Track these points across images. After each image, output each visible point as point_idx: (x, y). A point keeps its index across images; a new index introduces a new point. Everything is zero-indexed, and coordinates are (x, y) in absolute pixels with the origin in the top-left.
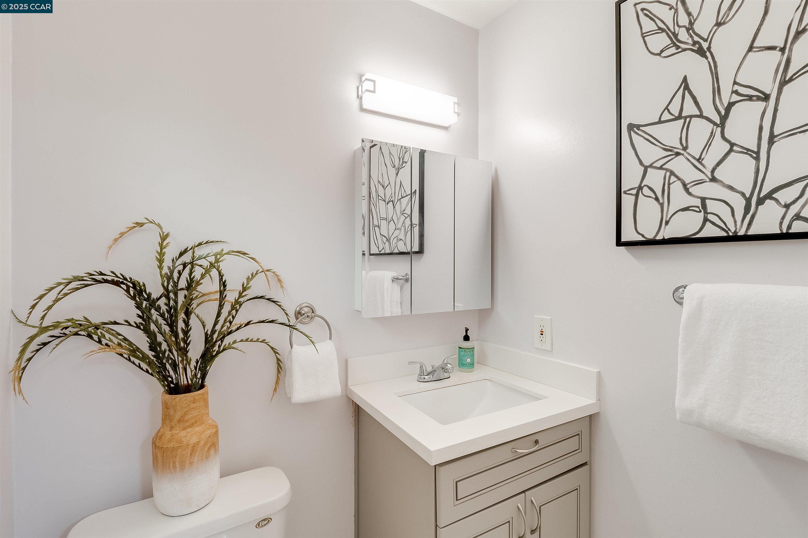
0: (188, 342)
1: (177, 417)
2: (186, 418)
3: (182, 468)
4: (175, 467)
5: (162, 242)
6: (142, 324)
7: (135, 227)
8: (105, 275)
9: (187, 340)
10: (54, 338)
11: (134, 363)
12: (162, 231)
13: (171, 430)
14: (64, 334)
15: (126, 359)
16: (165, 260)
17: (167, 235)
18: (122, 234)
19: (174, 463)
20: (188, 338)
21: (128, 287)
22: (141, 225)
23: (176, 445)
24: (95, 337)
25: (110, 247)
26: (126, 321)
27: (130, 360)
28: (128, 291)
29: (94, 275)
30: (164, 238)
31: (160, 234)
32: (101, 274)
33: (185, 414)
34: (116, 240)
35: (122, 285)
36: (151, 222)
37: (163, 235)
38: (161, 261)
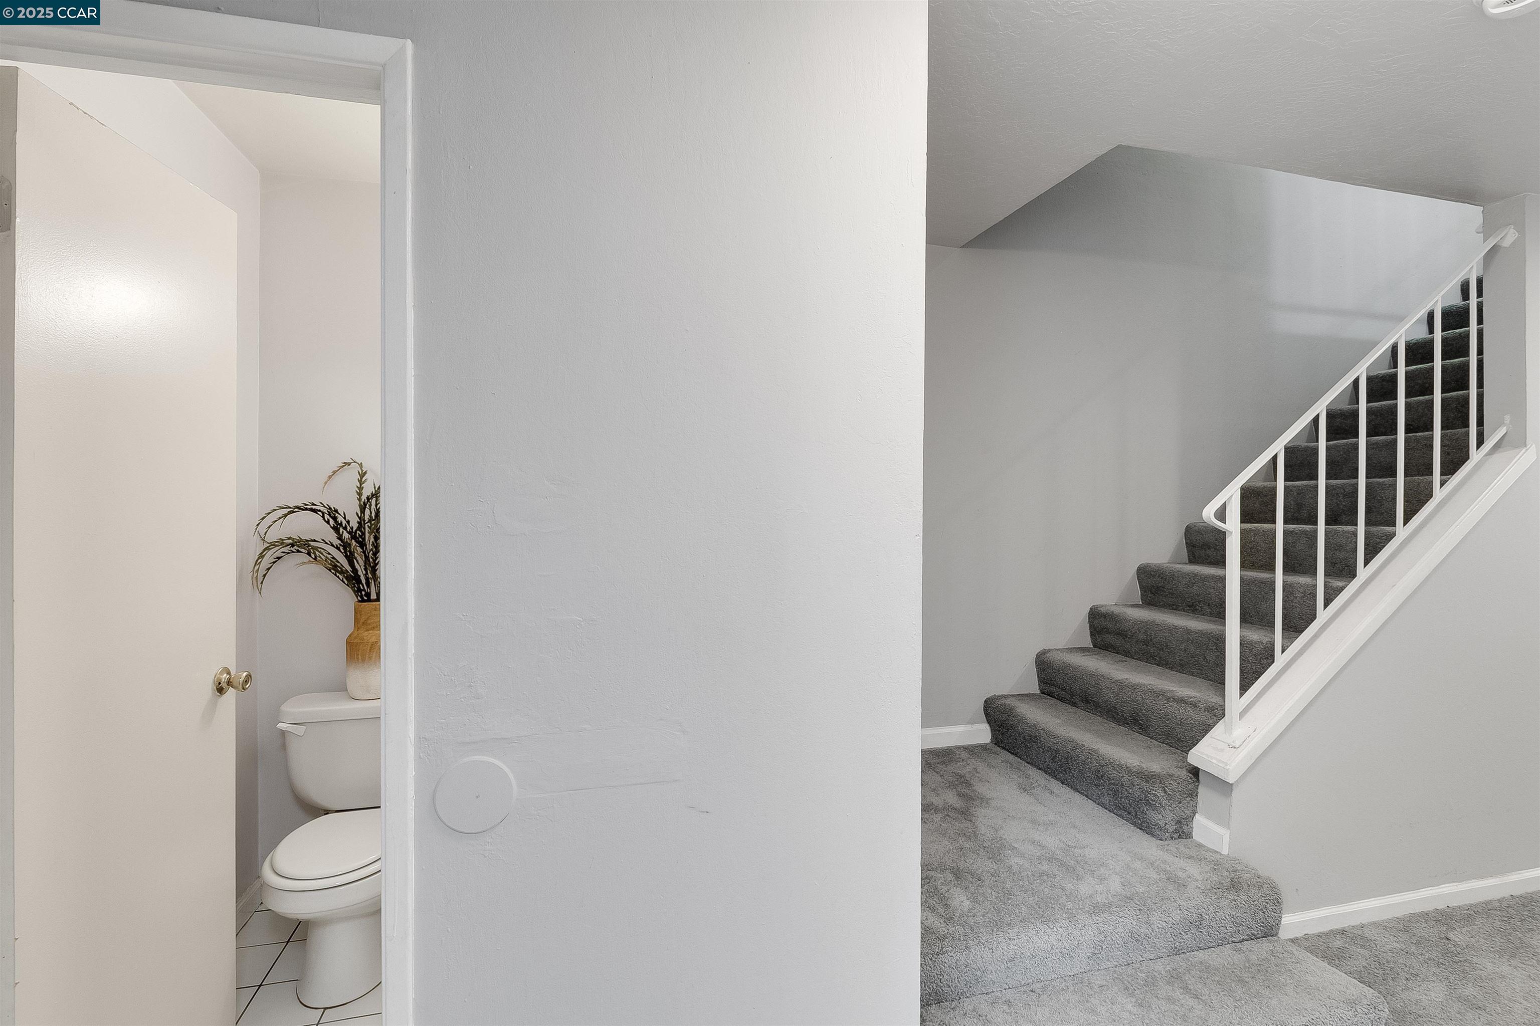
0: (376, 562)
1: (362, 621)
2: (369, 622)
3: (363, 660)
4: (358, 659)
5: (361, 479)
6: (341, 545)
7: (344, 466)
8: (316, 505)
9: (376, 560)
10: (284, 554)
11: (338, 577)
12: (362, 470)
13: (358, 631)
14: (291, 551)
15: (333, 573)
16: (363, 494)
17: (366, 473)
18: (335, 472)
19: (358, 655)
20: (376, 558)
21: (323, 513)
22: (349, 464)
23: (359, 641)
24: (313, 556)
25: (326, 483)
26: (323, 540)
27: (336, 575)
28: (323, 517)
29: (308, 505)
30: (363, 475)
31: (359, 472)
32: (313, 504)
33: (368, 619)
34: (330, 477)
35: (319, 513)
36: (355, 462)
37: (362, 472)
38: (360, 494)
